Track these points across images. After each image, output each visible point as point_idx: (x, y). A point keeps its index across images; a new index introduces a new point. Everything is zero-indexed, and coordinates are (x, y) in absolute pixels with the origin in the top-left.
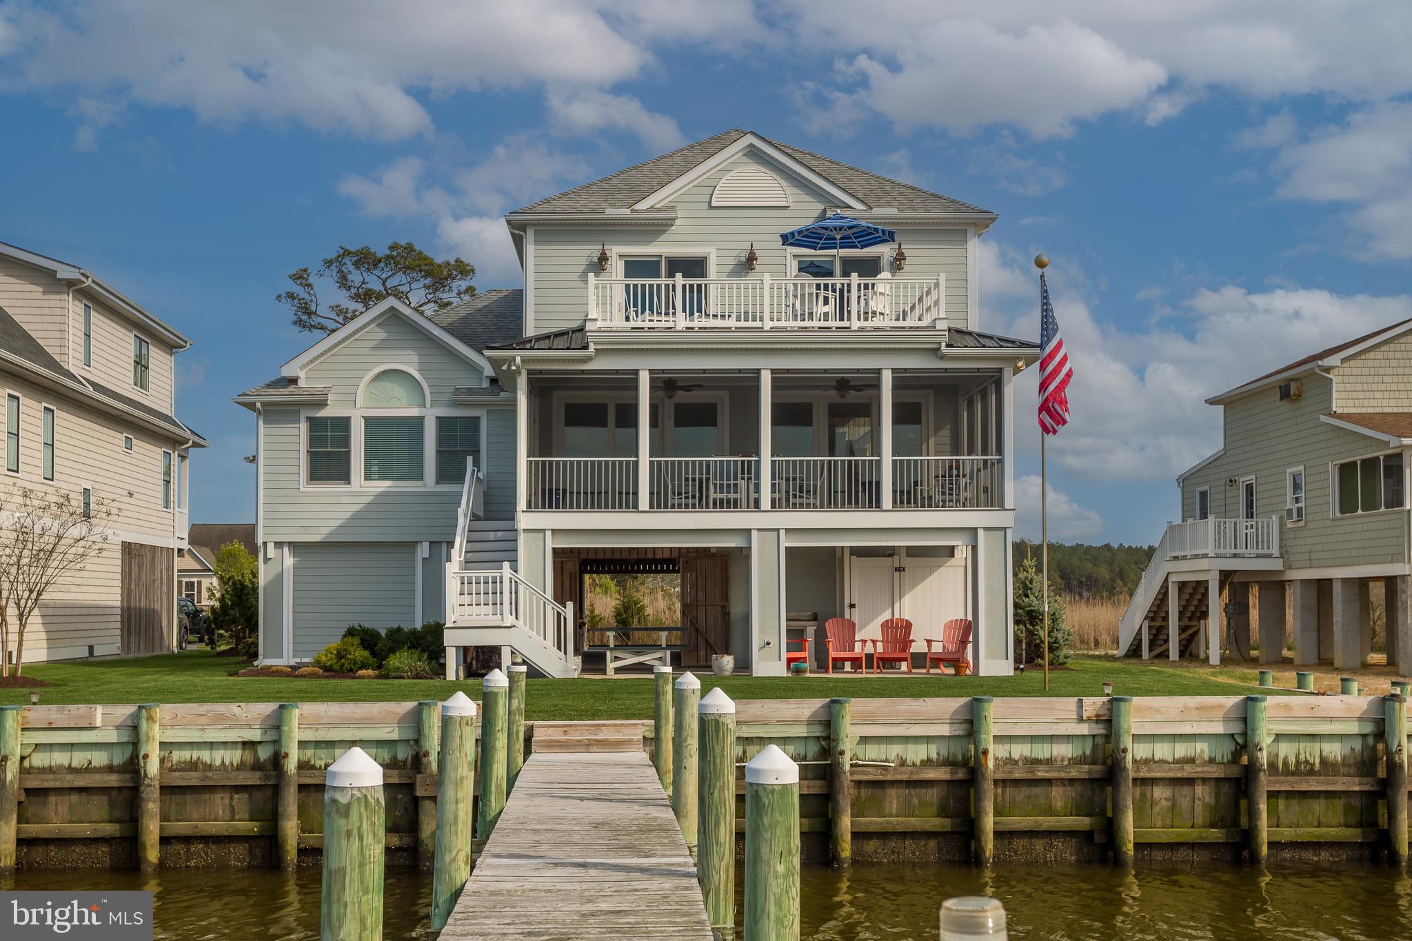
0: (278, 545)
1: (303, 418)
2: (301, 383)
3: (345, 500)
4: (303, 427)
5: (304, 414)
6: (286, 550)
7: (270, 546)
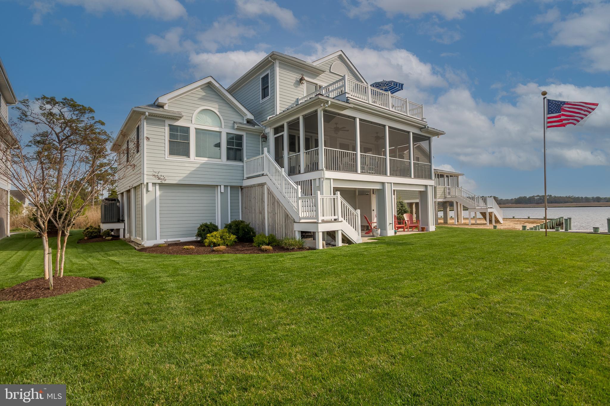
0: (154, 184)
1: (167, 124)
2: (166, 107)
3: (187, 165)
4: (167, 129)
5: (168, 122)
6: (157, 187)
7: (150, 185)
